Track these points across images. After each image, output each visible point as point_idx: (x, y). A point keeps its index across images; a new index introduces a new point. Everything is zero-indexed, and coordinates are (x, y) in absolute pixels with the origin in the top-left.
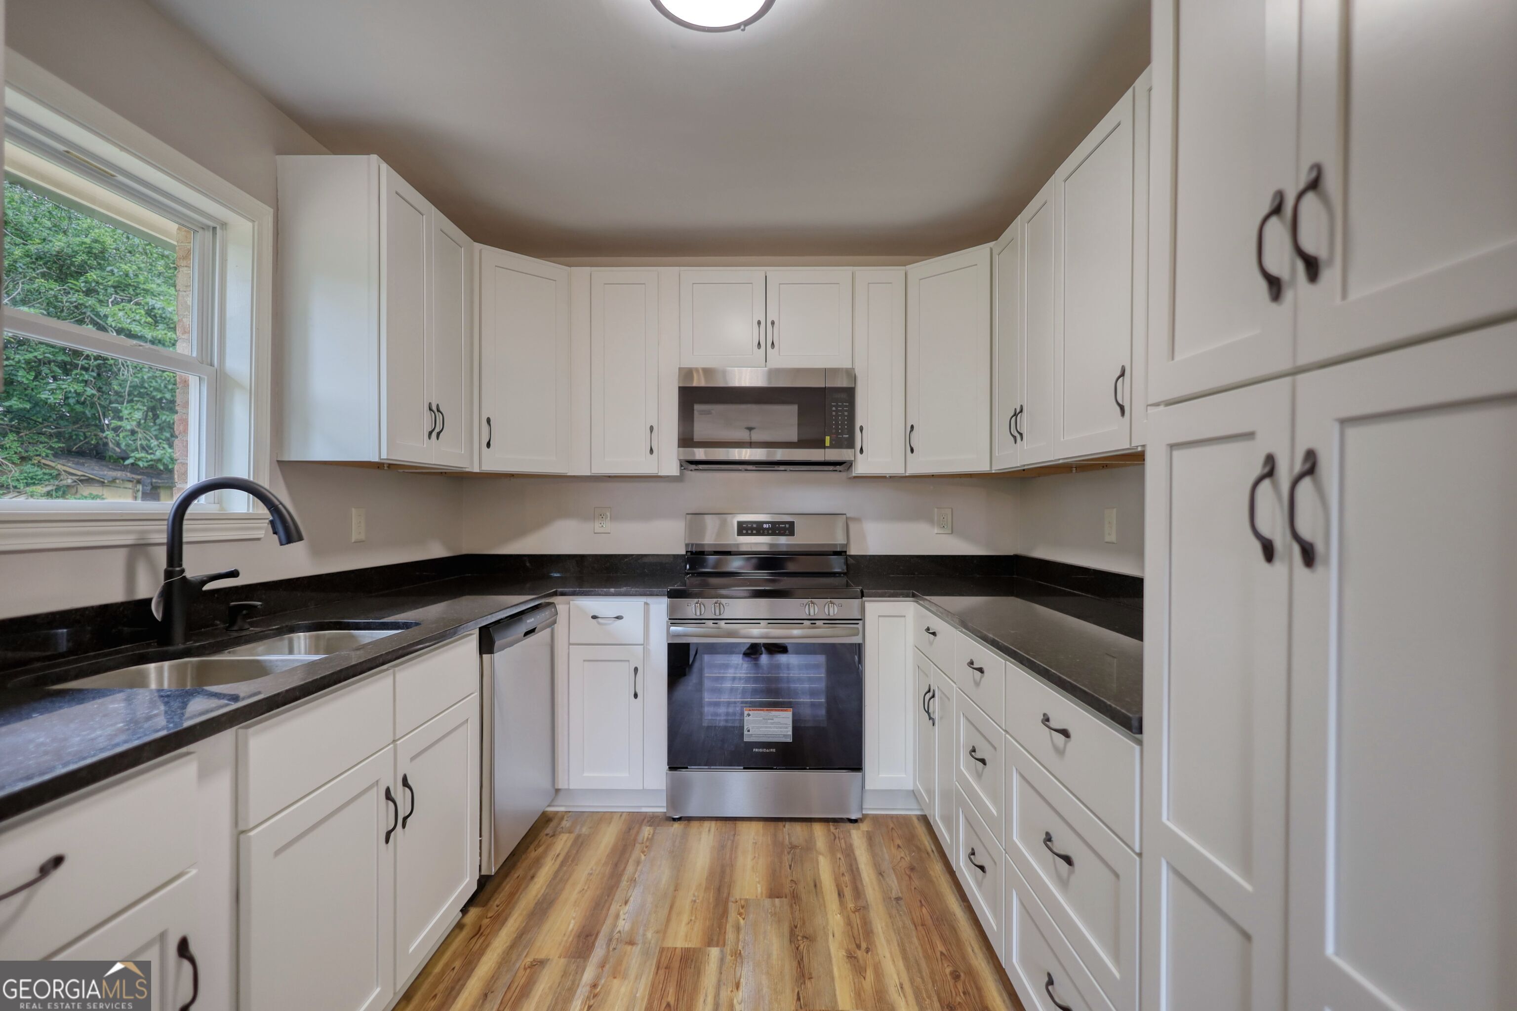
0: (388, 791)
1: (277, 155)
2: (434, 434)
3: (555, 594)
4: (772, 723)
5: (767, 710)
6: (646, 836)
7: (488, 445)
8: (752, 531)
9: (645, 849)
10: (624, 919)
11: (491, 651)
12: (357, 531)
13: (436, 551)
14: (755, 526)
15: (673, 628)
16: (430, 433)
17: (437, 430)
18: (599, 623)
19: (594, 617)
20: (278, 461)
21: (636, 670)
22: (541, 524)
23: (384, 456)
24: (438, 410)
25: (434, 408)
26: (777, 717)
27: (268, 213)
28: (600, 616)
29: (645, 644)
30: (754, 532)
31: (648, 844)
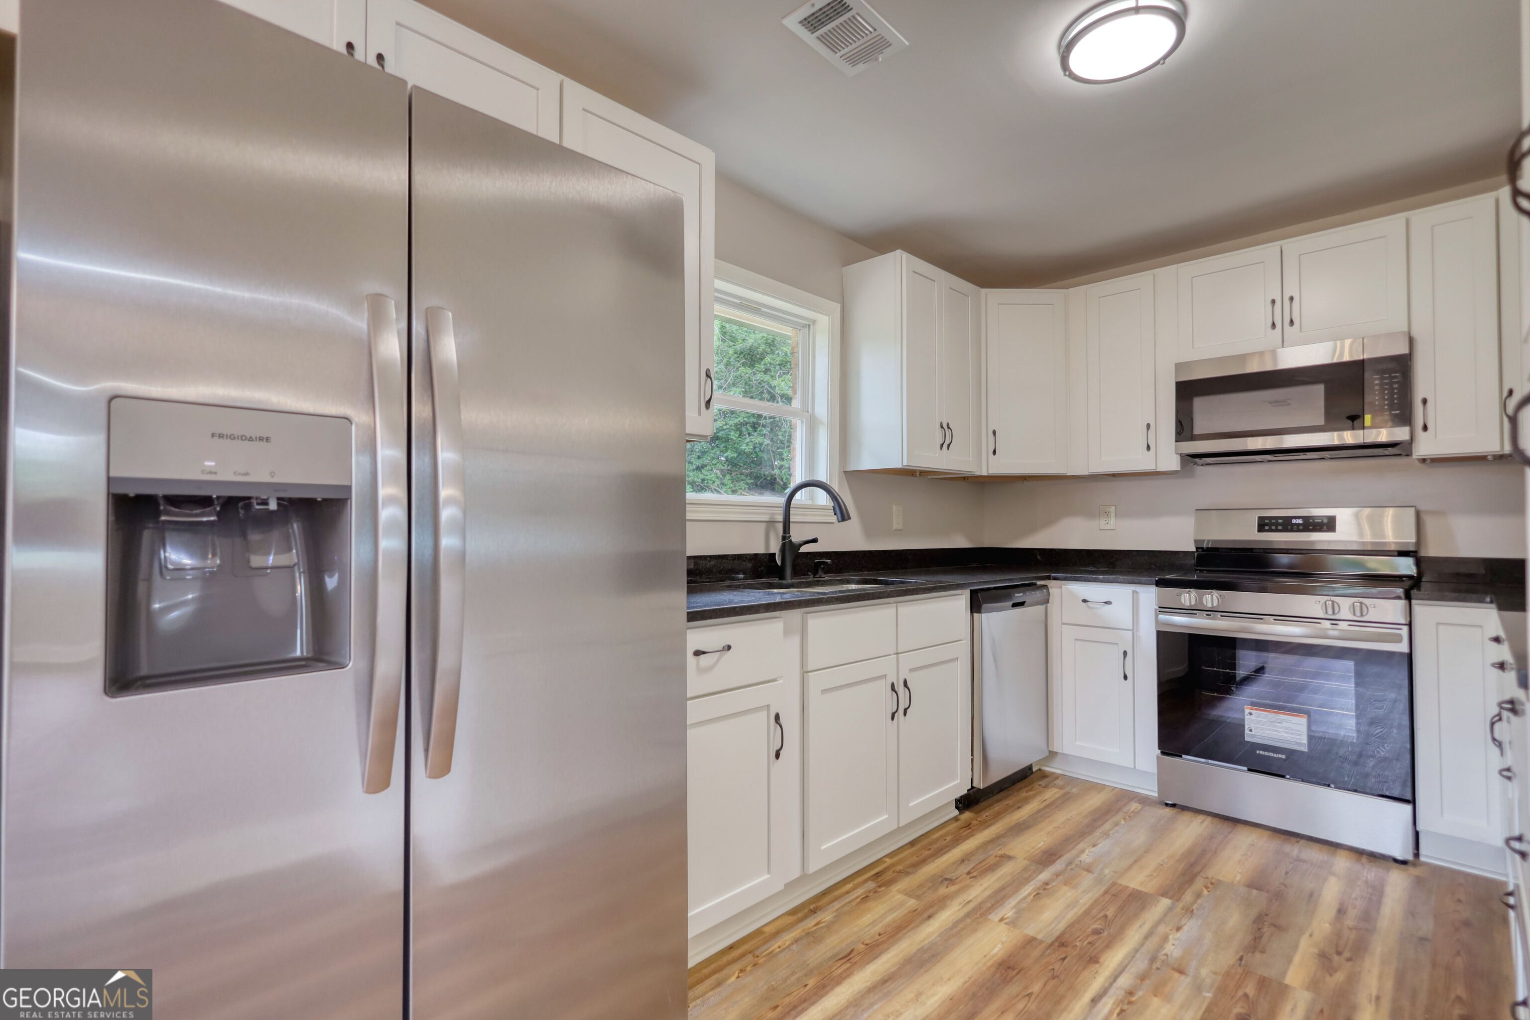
0: (893, 685)
1: (843, 266)
2: (945, 446)
3: (1048, 578)
4: (1281, 728)
5: (1274, 712)
6: (1132, 809)
7: (994, 452)
8: (1277, 527)
9: (1127, 817)
10: (1088, 855)
11: (979, 612)
12: (897, 524)
13: (960, 542)
14: (1280, 521)
15: (1162, 617)
16: (942, 445)
17: (947, 442)
18: (1089, 607)
19: (1085, 601)
20: (844, 471)
21: (1125, 653)
22: (1050, 522)
23: (905, 464)
24: (949, 427)
25: (945, 426)
26: (1286, 721)
27: (837, 306)
28: (1089, 600)
29: (1134, 629)
30: (1280, 528)
31: (1131, 815)
